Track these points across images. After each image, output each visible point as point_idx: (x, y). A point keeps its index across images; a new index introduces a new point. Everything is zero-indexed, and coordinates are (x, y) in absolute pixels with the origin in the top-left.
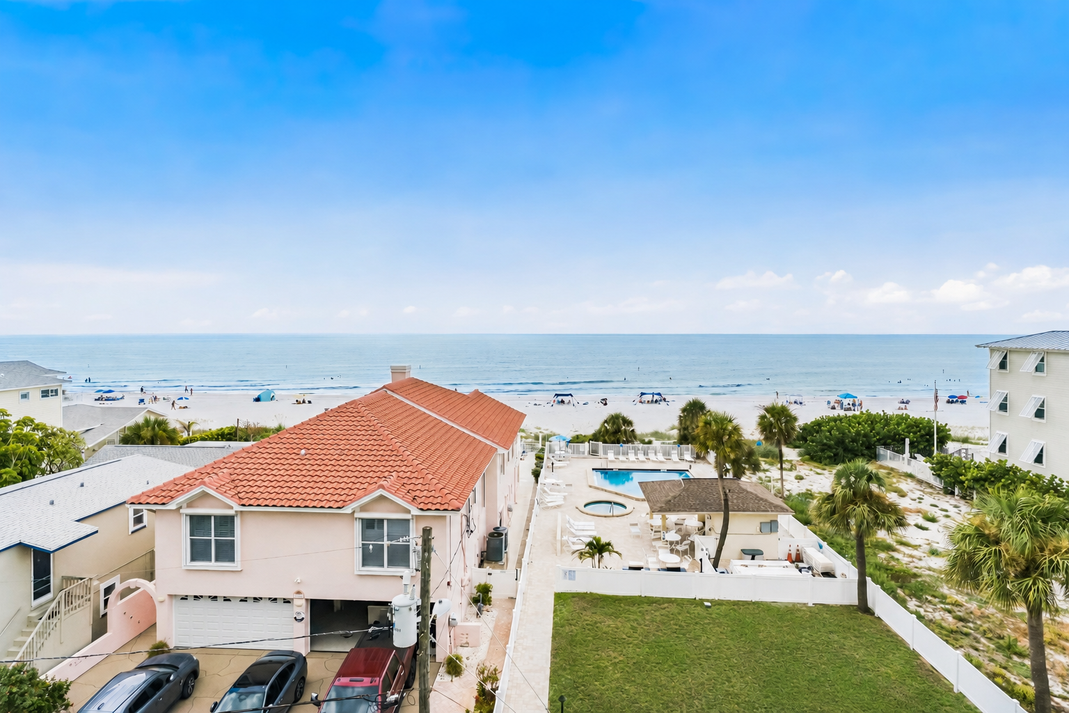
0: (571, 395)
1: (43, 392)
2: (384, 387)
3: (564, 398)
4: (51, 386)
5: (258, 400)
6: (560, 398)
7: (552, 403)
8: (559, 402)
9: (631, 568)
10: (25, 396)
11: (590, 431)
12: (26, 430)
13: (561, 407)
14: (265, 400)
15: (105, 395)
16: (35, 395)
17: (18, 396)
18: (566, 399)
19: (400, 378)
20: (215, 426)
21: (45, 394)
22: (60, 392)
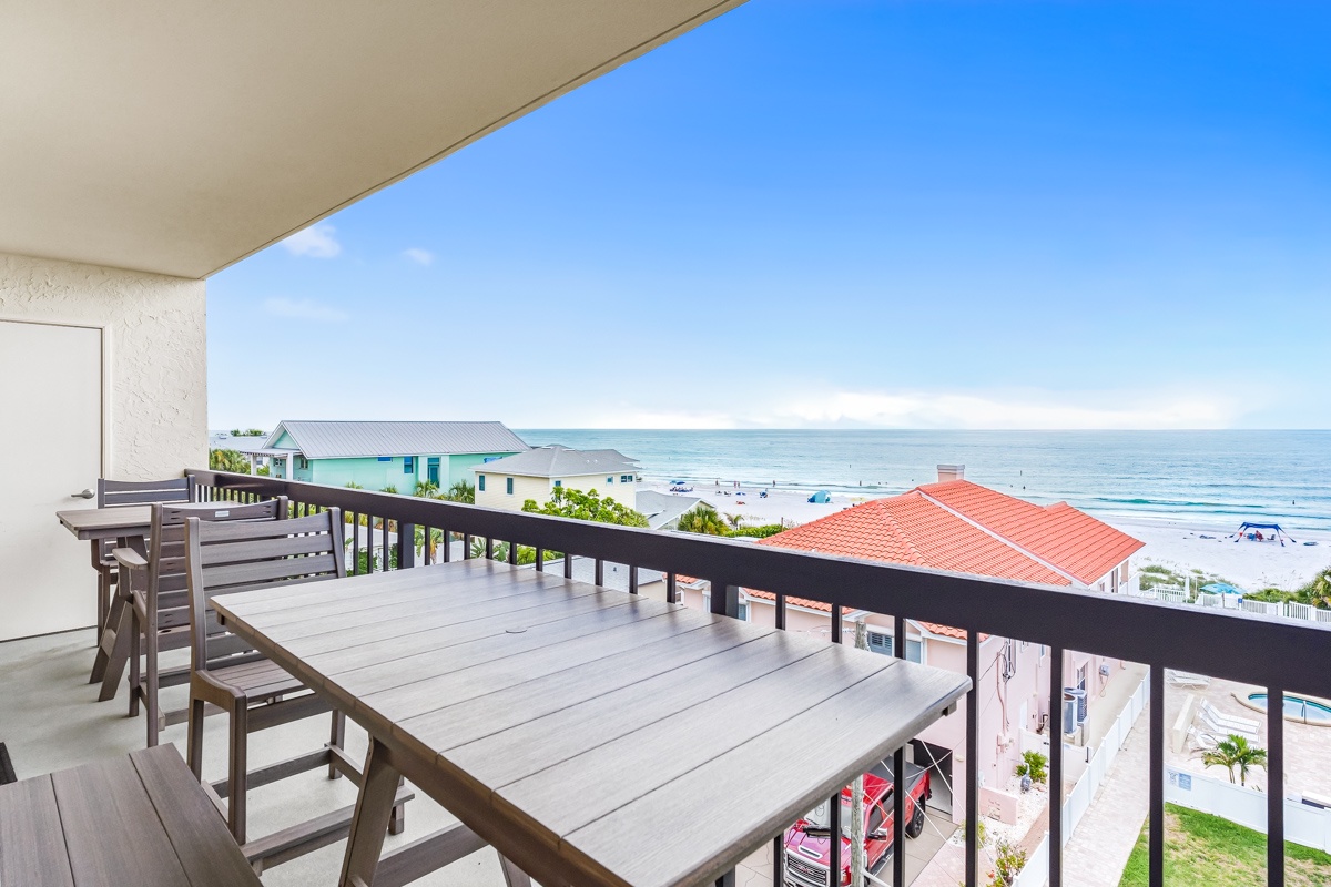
0: (1276, 527)
1: (623, 477)
2: (918, 488)
3: (1261, 531)
4: (627, 473)
5: (812, 500)
6: (1252, 531)
7: (1237, 537)
8: (1251, 537)
9: (1304, 801)
10: (610, 480)
11: (1293, 587)
12: (610, 508)
13: (1255, 544)
14: (821, 502)
15: (678, 487)
16: (617, 479)
17: (605, 479)
18: (1267, 533)
19: (948, 480)
20: (759, 524)
21: (624, 479)
22: (634, 478)
